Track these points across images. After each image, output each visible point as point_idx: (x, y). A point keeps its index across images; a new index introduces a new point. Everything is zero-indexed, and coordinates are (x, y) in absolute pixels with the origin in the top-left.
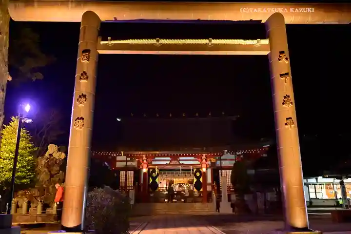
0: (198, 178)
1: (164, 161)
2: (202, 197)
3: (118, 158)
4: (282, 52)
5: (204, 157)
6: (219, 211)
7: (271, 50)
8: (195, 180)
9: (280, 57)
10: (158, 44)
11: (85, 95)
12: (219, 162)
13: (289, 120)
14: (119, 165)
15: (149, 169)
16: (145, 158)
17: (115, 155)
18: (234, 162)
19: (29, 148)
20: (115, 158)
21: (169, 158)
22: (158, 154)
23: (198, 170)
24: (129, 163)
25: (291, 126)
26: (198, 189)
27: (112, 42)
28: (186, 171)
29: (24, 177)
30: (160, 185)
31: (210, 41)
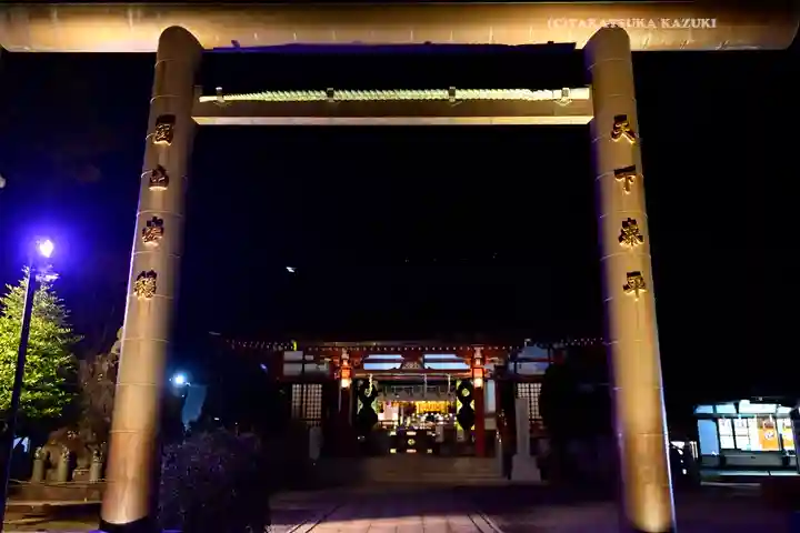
0: (466, 401)
1: (389, 364)
2: (473, 444)
3: (288, 355)
4: (620, 119)
5: (478, 355)
6: (509, 478)
7: (595, 115)
8: (460, 406)
9: (615, 128)
10: (331, 100)
11: (161, 221)
12: (511, 366)
13: (633, 280)
14: (288, 369)
15: (355, 382)
16: (345, 356)
17: (280, 348)
18: (547, 365)
19: (62, 336)
20: (281, 354)
21: (399, 357)
22: (375, 347)
23: (467, 383)
24: (309, 367)
25: (637, 292)
26: (466, 426)
27: (227, 98)
28: (438, 385)
29: (50, 403)
30: (381, 417)
31: (452, 94)
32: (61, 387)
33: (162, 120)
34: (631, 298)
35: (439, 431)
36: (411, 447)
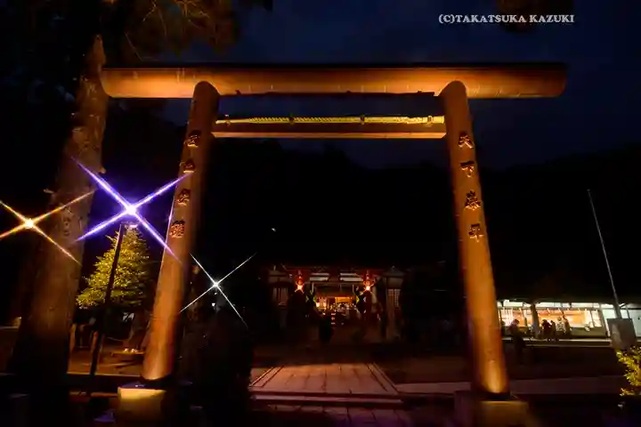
0: (361, 298)
1: (323, 278)
2: (365, 321)
4: (463, 134)
5: (368, 274)
7: (448, 132)
8: (358, 300)
9: (460, 139)
10: (292, 124)
11: (189, 191)
13: (475, 228)
14: (273, 280)
15: (305, 287)
16: (300, 273)
17: (267, 269)
18: (402, 280)
19: (144, 260)
20: (268, 272)
21: (327, 274)
23: (362, 288)
24: (282, 279)
25: (478, 237)
26: (361, 311)
27: (233, 121)
28: (347, 290)
29: (133, 298)
30: (318, 305)
31: (363, 120)
32: (141, 289)
33: (194, 133)
34: (474, 240)
35: (348, 313)
36: (333, 321)
